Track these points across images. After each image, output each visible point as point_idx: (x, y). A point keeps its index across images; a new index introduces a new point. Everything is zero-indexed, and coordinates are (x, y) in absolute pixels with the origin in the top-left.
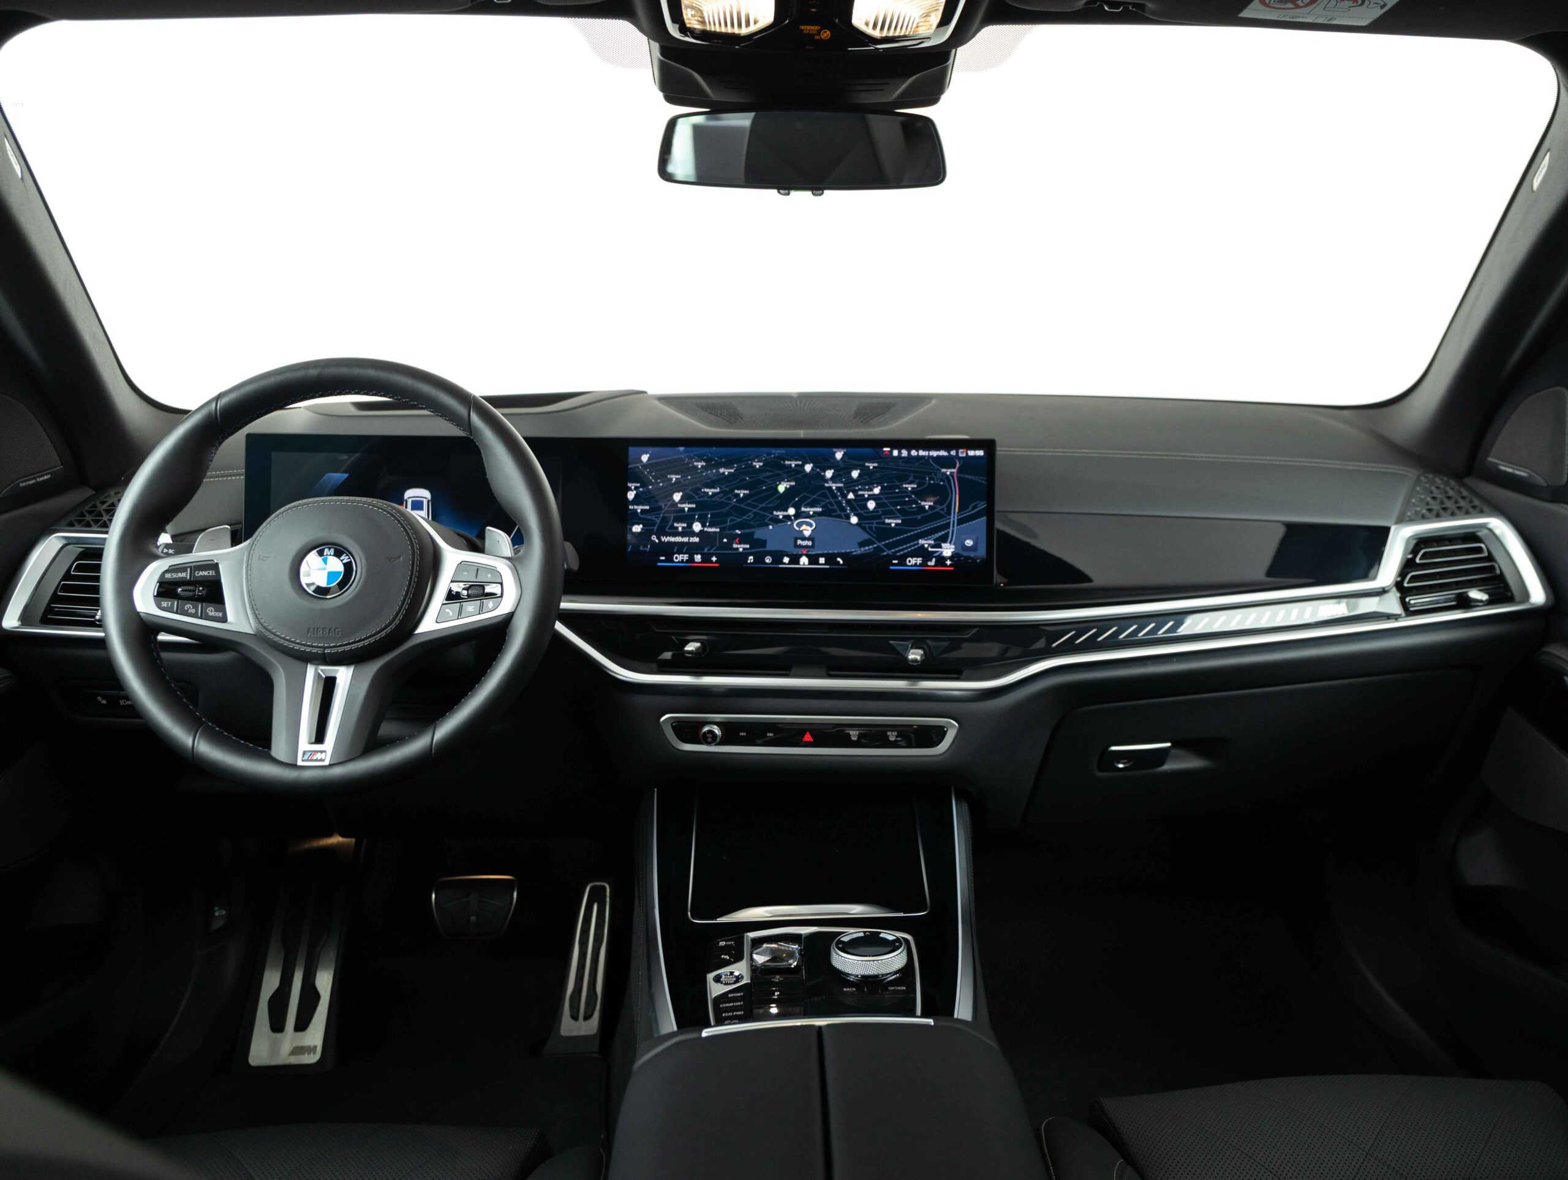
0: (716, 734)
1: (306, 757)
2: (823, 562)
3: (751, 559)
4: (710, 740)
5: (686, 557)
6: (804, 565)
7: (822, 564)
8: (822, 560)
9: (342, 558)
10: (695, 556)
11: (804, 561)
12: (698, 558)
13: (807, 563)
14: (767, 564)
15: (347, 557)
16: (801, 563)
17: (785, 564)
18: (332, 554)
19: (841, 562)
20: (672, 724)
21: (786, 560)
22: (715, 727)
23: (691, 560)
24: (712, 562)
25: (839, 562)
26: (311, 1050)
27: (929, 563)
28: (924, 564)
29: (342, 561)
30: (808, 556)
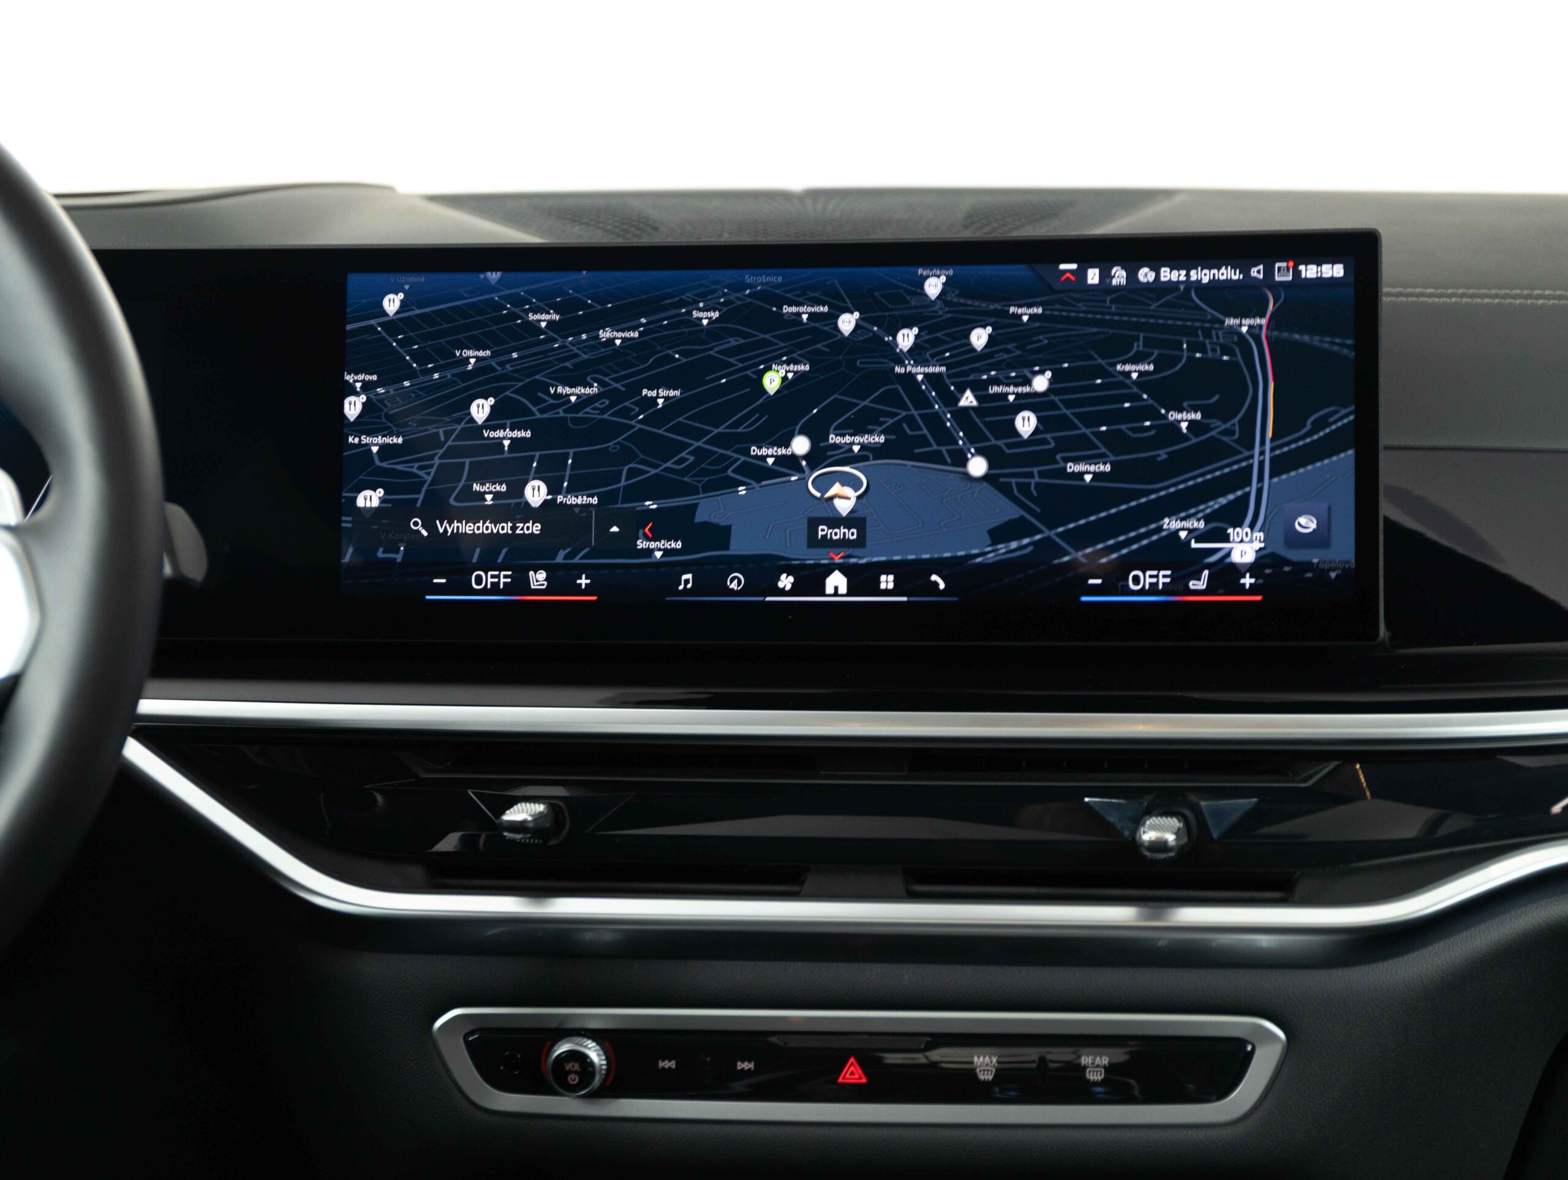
0: (592, 1064)
2: (891, 586)
3: (687, 581)
4: (573, 1079)
5: (504, 578)
6: (836, 594)
7: (887, 592)
8: (887, 581)
10: (531, 573)
11: (837, 582)
12: (538, 579)
13: (843, 590)
14: (733, 592)
16: (829, 590)
17: (782, 592)
19: (942, 586)
20: (466, 1036)
21: (786, 582)
22: (591, 1044)
23: (520, 584)
24: (578, 589)
25: (936, 584)
27: (1194, 585)
28: (1178, 585)
30: (845, 570)
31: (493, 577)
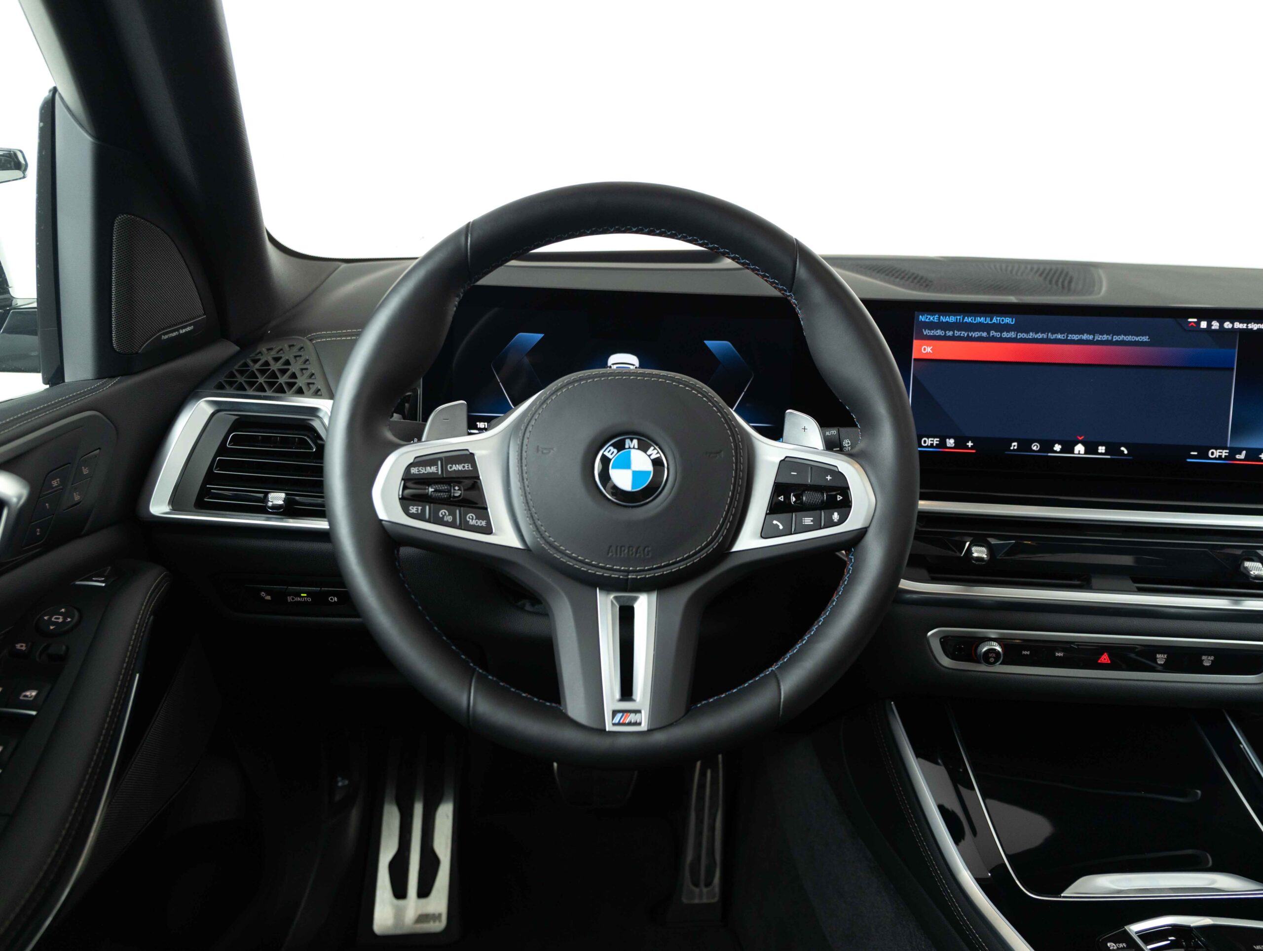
0: (998, 653)
1: (616, 720)
2: (1103, 451)
3: (1014, 446)
4: (992, 660)
5: (936, 441)
6: (1079, 454)
7: (1101, 454)
8: (1102, 449)
9: (649, 452)
10: (947, 440)
11: (1080, 449)
12: (951, 442)
13: (1082, 452)
14: (1034, 451)
15: (655, 451)
16: (1076, 451)
17: (1056, 452)
18: (636, 446)
19: (1126, 452)
20: (940, 640)
21: (1057, 447)
22: (995, 643)
23: (942, 444)
24: (967, 448)
25: (1123, 451)
26: (436, 917)
27: (1238, 457)
28: (1231, 456)
29: (649, 456)
30: (1084, 443)
31: (931, 441)
